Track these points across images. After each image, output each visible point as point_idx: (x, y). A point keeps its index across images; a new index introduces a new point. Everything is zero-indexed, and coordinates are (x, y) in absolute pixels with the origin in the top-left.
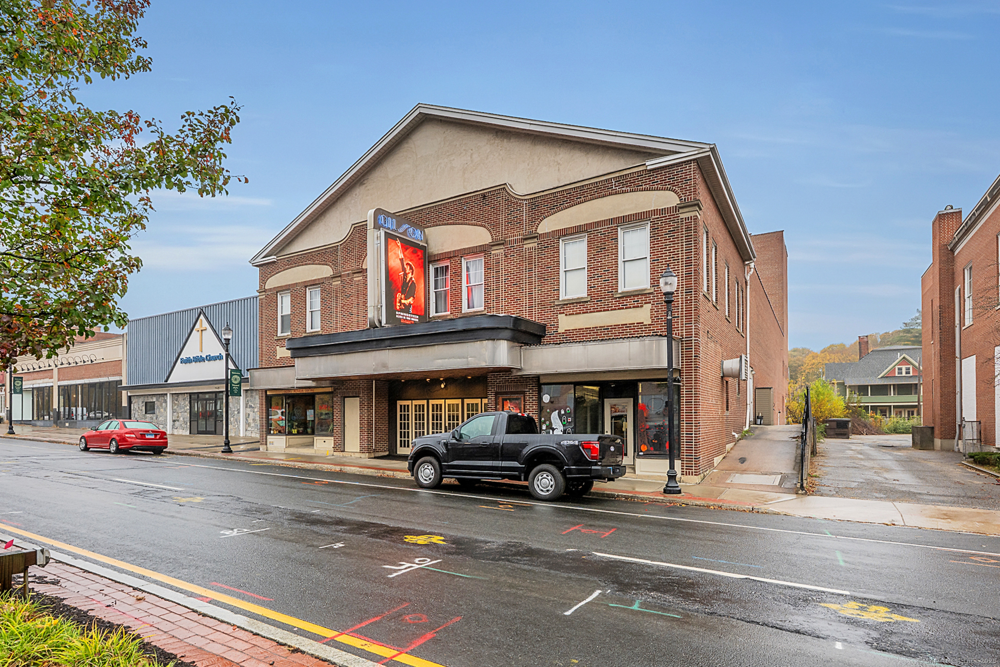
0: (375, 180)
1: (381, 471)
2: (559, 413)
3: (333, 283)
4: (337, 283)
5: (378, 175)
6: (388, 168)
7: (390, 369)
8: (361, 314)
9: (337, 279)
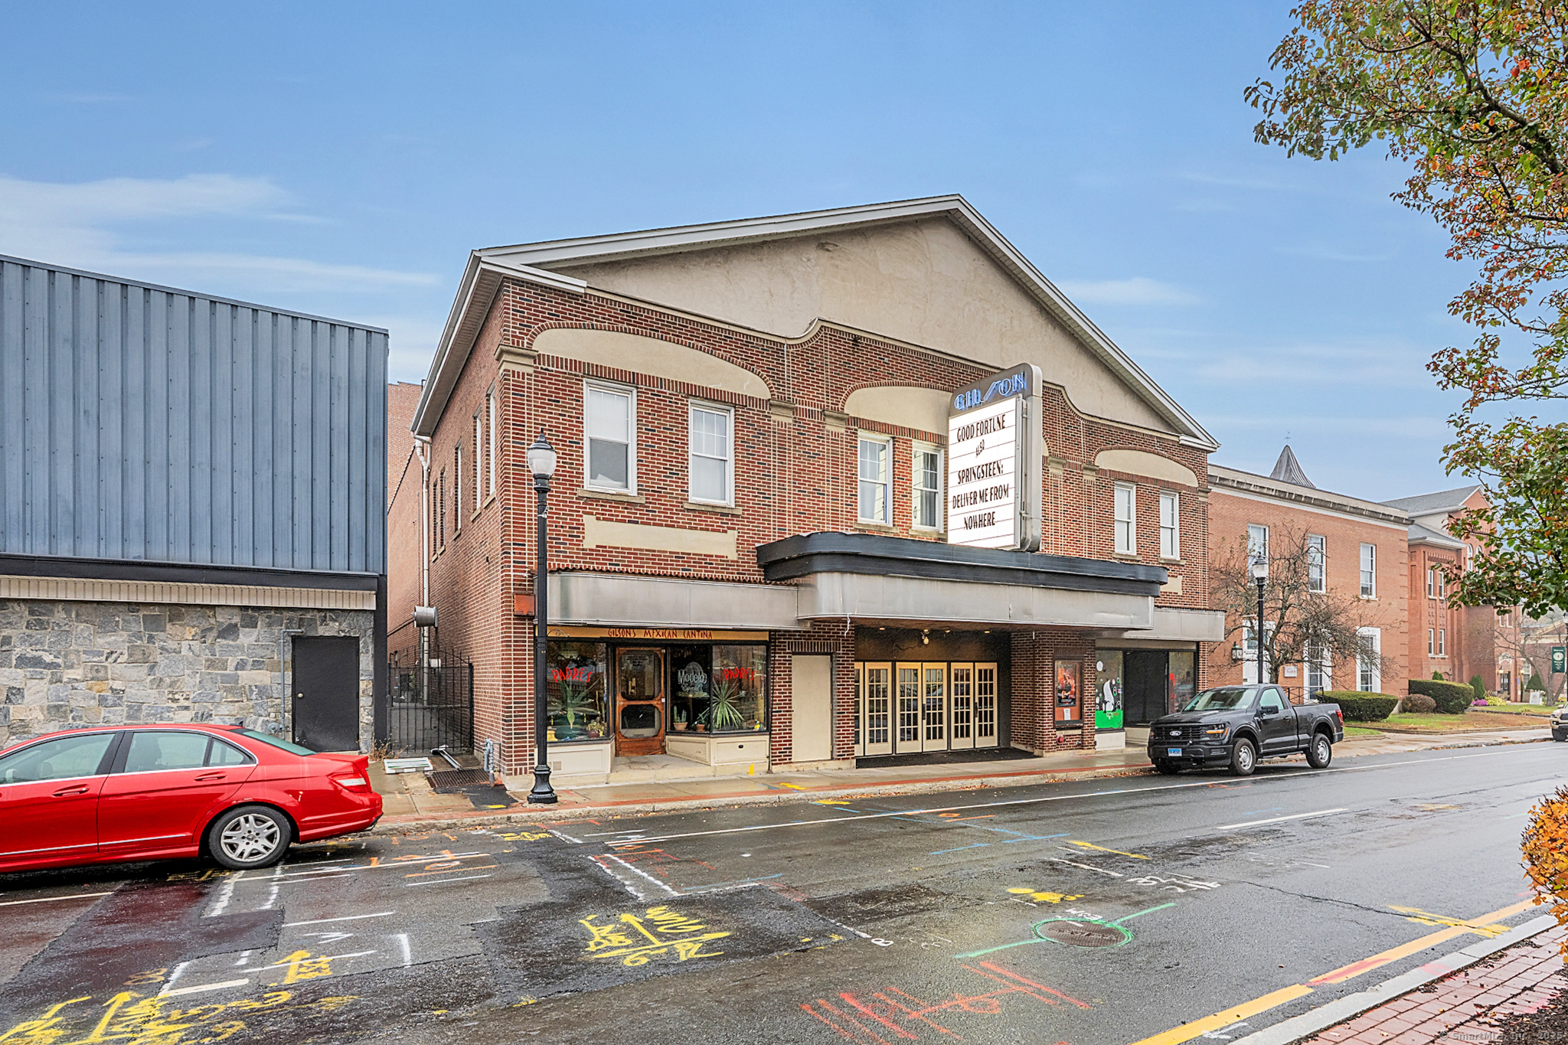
0: (852, 258)
1: (1049, 775)
2: (1111, 683)
3: (773, 417)
4: (782, 418)
5: (856, 252)
6: (878, 253)
7: (1035, 618)
8: (843, 497)
9: (785, 412)
